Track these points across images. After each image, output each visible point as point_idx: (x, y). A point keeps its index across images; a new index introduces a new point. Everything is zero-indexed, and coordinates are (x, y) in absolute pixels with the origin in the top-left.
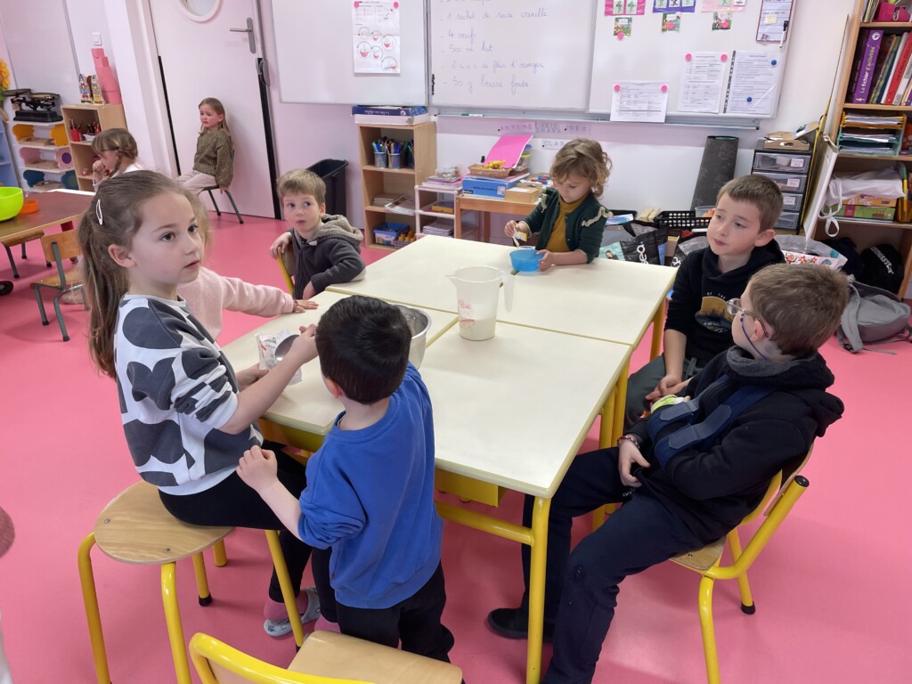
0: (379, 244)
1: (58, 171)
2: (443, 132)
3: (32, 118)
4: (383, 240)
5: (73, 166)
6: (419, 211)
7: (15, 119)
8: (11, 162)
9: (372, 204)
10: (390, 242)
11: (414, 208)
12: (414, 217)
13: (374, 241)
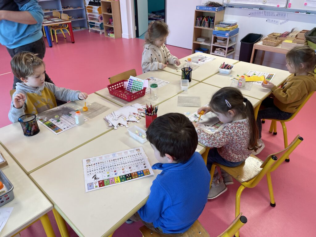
1: (98, 23)
3: (93, 4)
5: (103, 21)
7: (89, 4)
8: (86, 19)
9: (196, 41)
11: (211, 43)
12: (211, 46)
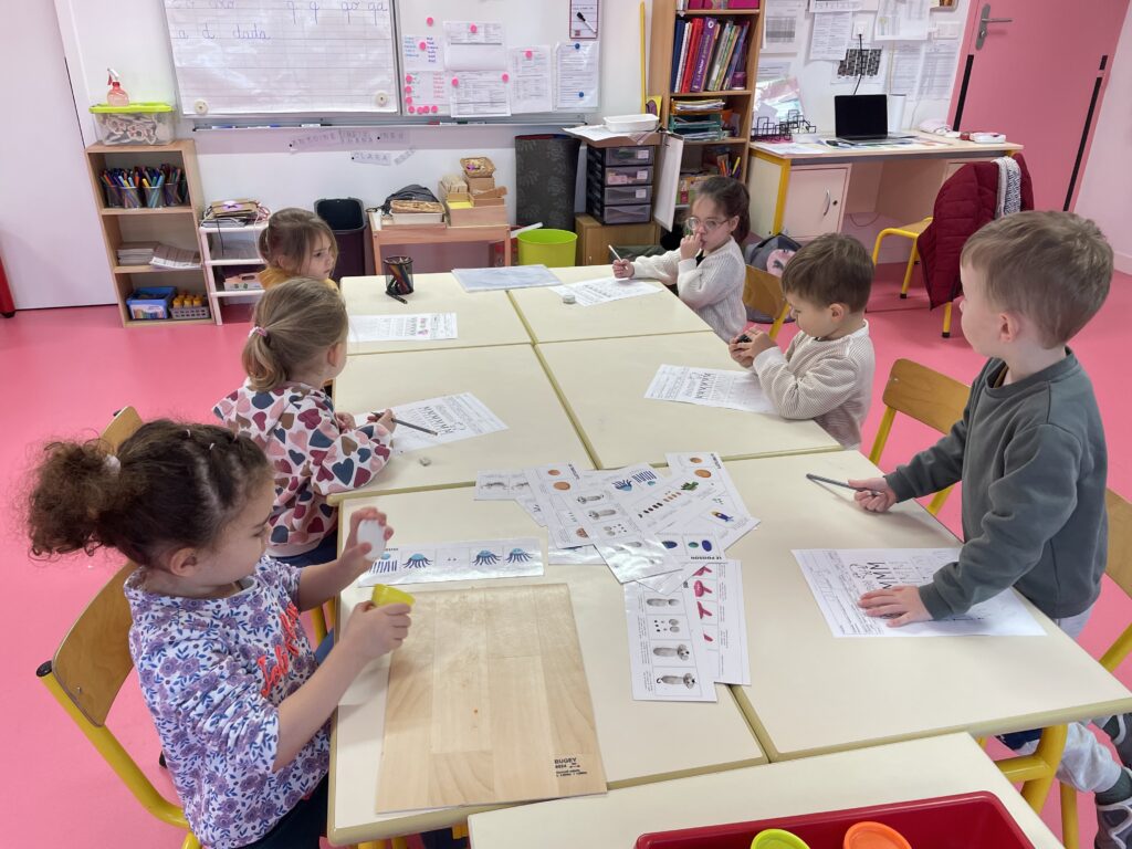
0: (137, 320)
2: (206, 152)
4: (146, 313)
6: (210, 262)
10: (156, 314)
12: (201, 271)
13: (130, 317)
